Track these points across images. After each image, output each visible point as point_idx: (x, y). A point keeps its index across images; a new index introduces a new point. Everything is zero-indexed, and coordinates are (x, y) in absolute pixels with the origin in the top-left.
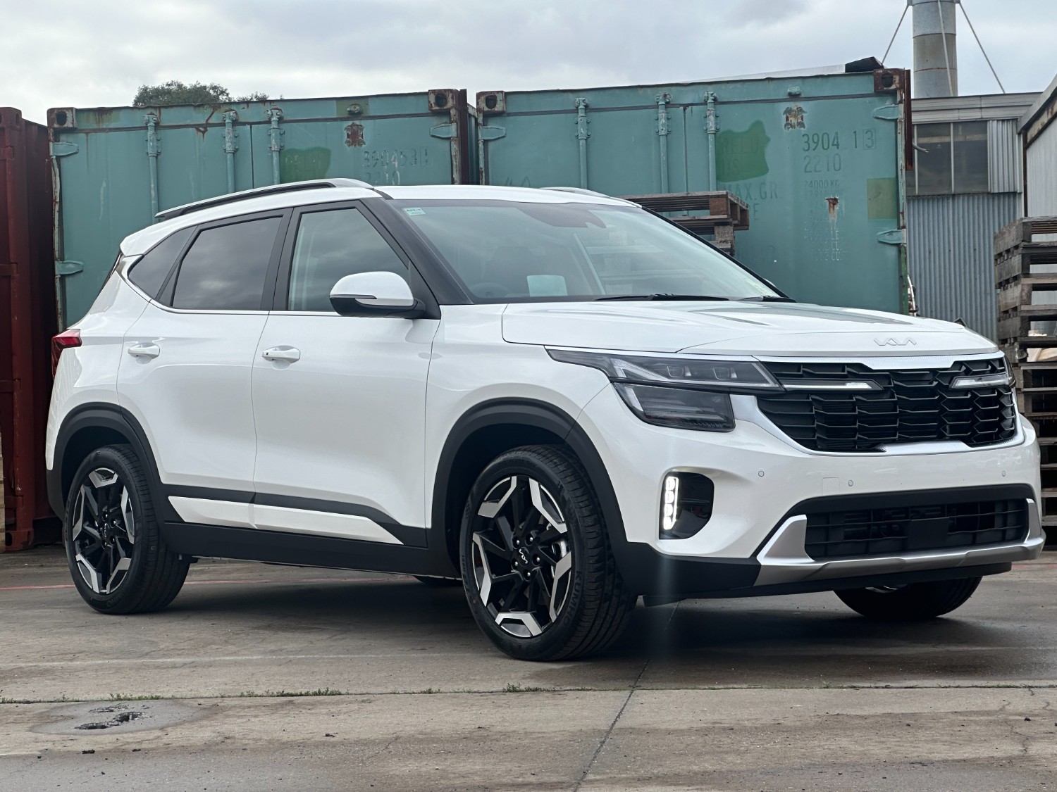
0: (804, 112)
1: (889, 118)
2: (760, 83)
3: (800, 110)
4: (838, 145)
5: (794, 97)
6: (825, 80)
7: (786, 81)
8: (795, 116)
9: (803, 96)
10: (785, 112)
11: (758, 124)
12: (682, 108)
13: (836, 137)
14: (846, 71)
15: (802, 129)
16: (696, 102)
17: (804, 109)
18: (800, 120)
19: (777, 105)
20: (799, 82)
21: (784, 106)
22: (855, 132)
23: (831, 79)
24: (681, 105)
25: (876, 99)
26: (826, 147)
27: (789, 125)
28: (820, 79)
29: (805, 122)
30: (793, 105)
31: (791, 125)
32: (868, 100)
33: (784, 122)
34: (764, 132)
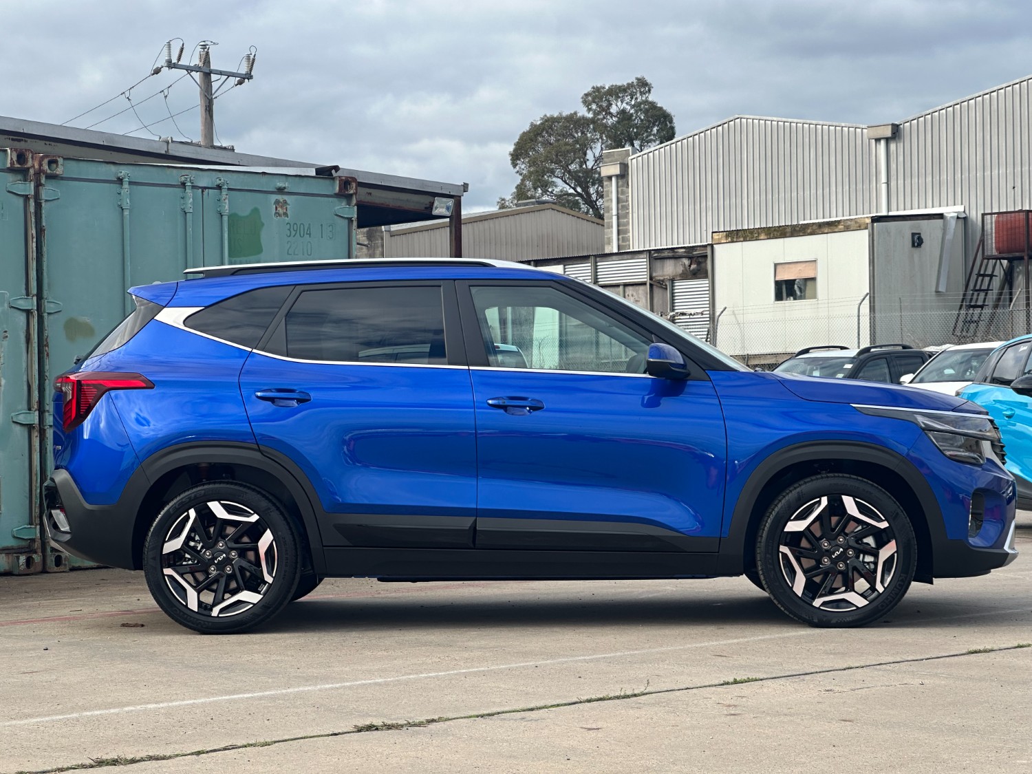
0: (289, 205)
1: (346, 216)
2: (256, 175)
3: (285, 202)
4: (310, 234)
5: (281, 191)
6: (301, 179)
7: (275, 176)
8: (282, 207)
9: (286, 190)
10: (275, 203)
11: (256, 211)
12: (200, 190)
13: (309, 228)
14: (317, 174)
15: (286, 218)
16: (210, 186)
17: (288, 202)
18: (285, 211)
19: (269, 195)
20: (284, 177)
21: (274, 197)
22: (322, 225)
23: (305, 179)
24: (200, 187)
25: (335, 200)
26: (302, 235)
27: (277, 214)
28: (297, 179)
29: (289, 212)
30: (280, 198)
31: (279, 214)
32: (331, 199)
33: (274, 211)
34: (260, 218)
